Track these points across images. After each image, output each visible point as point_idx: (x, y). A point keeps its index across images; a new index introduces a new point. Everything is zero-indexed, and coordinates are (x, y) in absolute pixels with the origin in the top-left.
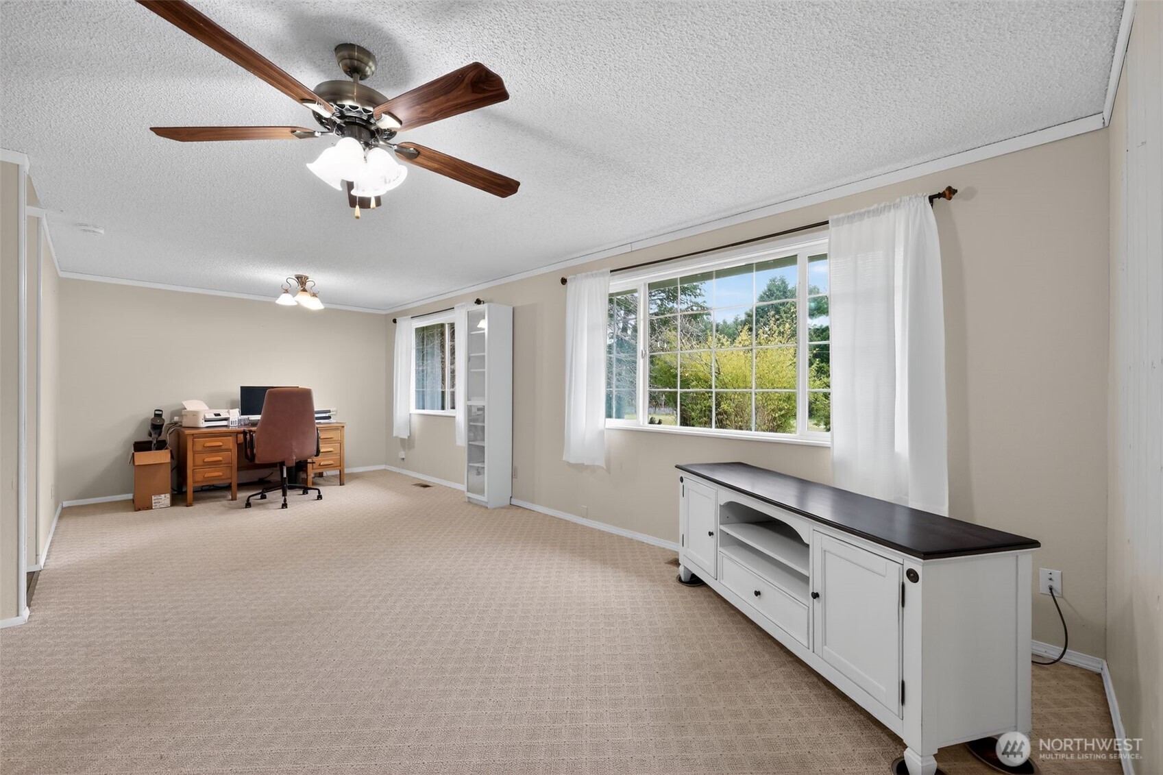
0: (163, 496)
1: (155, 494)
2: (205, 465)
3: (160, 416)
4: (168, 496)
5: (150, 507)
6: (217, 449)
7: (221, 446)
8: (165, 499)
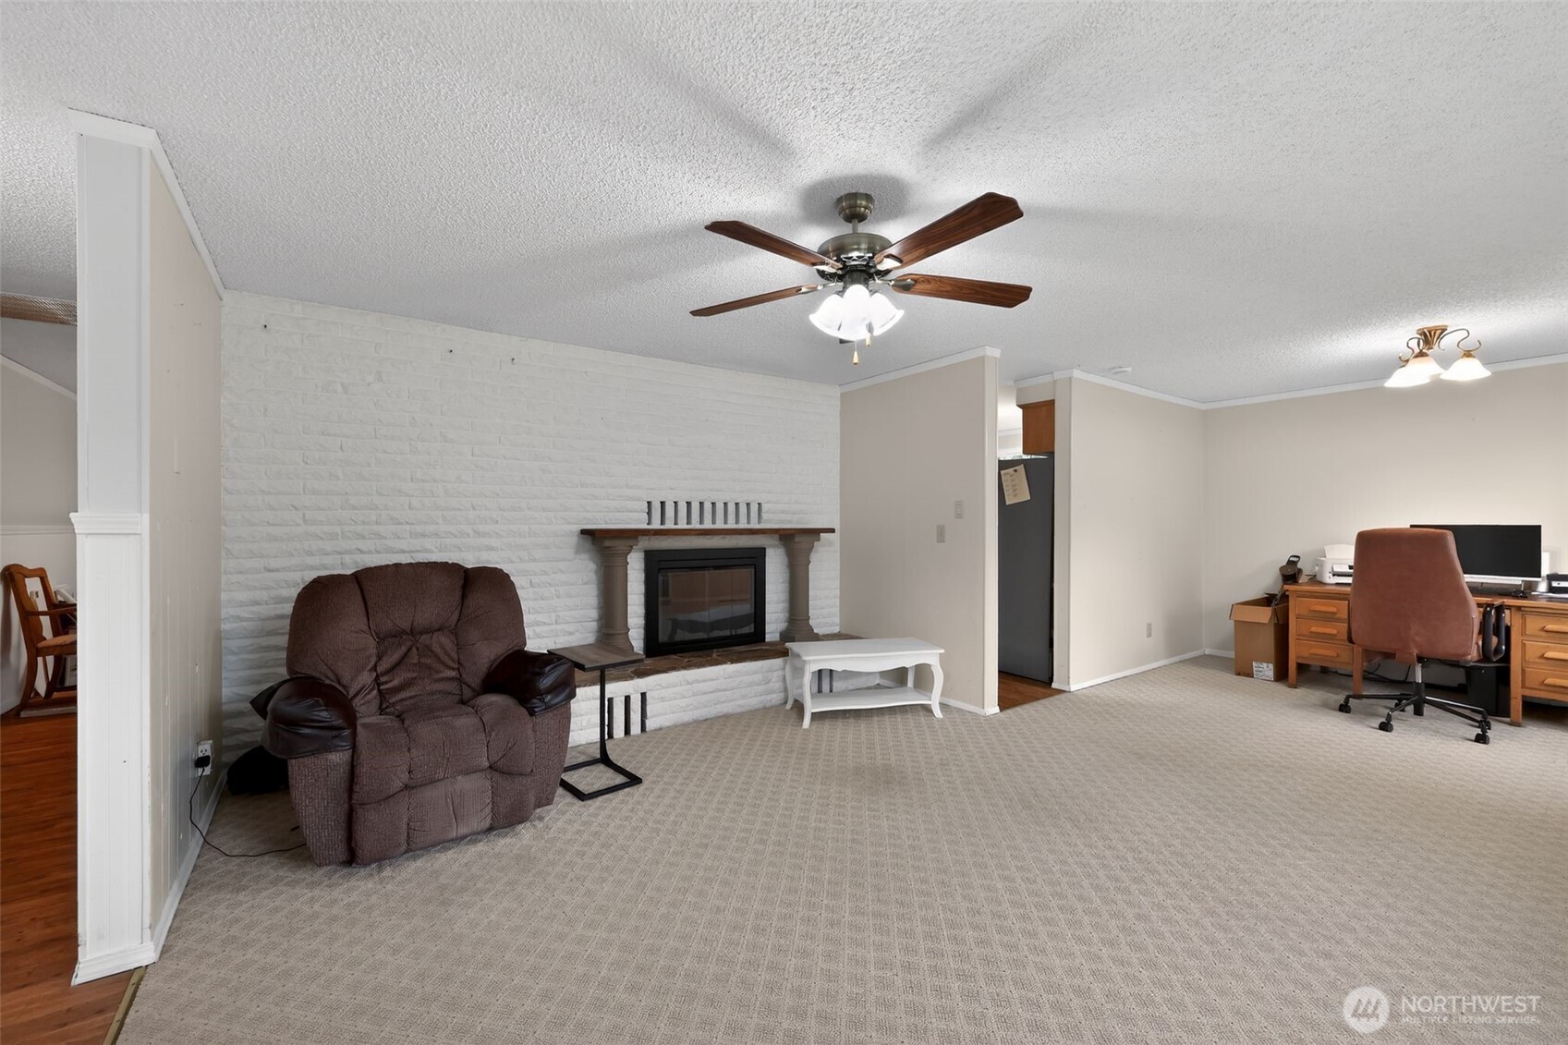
0: (1265, 665)
1: (1257, 661)
2: (1310, 637)
3: (1295, 563)
4: (1271, 666)
5: (1250, 675)
6: (1329, 618)
7: (1335, 613)
8: (1267, 670)
